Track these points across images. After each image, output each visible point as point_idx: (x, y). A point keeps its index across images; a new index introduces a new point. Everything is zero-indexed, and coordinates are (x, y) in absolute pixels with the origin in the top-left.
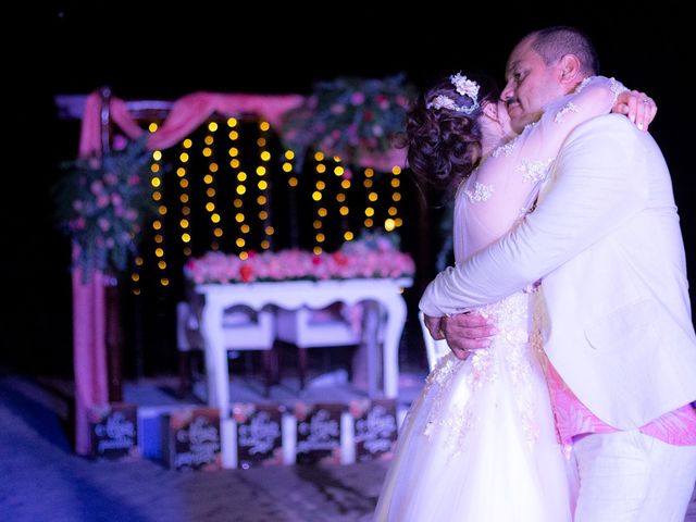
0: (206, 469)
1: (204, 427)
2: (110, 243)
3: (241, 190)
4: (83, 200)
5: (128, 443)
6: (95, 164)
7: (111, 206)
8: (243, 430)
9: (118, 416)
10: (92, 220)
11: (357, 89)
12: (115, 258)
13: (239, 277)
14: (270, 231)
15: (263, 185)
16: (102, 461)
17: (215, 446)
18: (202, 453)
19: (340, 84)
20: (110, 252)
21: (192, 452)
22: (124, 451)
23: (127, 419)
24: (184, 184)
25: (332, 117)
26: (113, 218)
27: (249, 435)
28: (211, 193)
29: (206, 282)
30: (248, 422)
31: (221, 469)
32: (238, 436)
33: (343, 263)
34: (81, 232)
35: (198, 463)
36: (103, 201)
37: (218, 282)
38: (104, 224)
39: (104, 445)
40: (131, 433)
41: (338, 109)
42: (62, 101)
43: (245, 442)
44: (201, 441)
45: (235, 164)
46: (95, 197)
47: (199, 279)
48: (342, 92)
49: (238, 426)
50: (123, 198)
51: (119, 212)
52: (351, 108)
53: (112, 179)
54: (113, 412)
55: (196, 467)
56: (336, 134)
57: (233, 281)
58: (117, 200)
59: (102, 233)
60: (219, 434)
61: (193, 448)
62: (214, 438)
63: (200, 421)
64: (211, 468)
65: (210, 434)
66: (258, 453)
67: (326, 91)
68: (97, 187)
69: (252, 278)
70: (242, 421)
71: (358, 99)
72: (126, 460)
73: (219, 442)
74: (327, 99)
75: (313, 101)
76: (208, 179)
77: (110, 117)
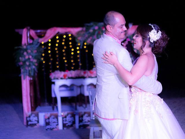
0: (54, 130)
1: (53, 118)
2: (30, 68)
3: (72, 53)
4: (22, 57)
5: (36, 122)
6: (25, 47)
7: (29, 58)
8: (64, 119)
9: (33, 115)
10: (24, 62)
11: (96, 25)
12: (31, 72)
13: (63, 77)
14: (80, 64)
15: (78, 52)
16: (29, 127)
17: (57, 124)
18: (53, 125)
19: (92, 24)
20: (29, 71)
21: (50, 125)
22: (35, 124)
23: (36, 116)
24: (57, 52)
25: (89, 33)
26: (30, 62)
27: (66, 121)
28: (65, 54)
29: (54, 79)
30: (66, 117)
31: (58, 130)
32: (63, 121)
33: (92, 73)
34: (22, 65)
35: (52, 128)
36: (27, 57)
37: (57, 79)
38: (27, 63)
39: (30, 123)
40: (37, 120)
41: (91, 31)
42: (17, 30)
43: (65, 122)
44: (53, 122)
45: (71, 46)
46: (25, 56)
47: (52, 78)
48: (92, 26)
49: (63, 118)
50: (32, 56)
51: (32, 60)
52: (94, 30)
53: (29, 51)
54: (32, 114)
55: (51, 129)
56: (91, 38)
57: (62, 79)
58: (30, 57)
59: (27, 66)
60: (58, 120)
61: (51, 124)
62: (56, 121)
63: (52, 117)
64: (56, 129)
65: (55, 120)
66: (68, 125)
67: (88, 26)
68: (25, 53)
69: (67, 77)
70: (64, 116)
71: (96, 28)
72: (36, 127)
73: (58, 122)
74: (88, 28)
75: (84, 29)
76: (64, 51)
77: (30, 35)
